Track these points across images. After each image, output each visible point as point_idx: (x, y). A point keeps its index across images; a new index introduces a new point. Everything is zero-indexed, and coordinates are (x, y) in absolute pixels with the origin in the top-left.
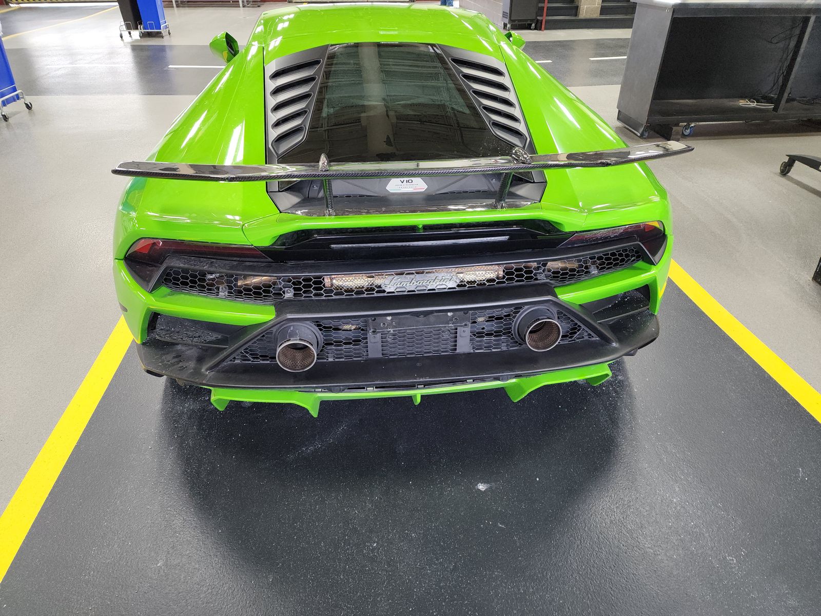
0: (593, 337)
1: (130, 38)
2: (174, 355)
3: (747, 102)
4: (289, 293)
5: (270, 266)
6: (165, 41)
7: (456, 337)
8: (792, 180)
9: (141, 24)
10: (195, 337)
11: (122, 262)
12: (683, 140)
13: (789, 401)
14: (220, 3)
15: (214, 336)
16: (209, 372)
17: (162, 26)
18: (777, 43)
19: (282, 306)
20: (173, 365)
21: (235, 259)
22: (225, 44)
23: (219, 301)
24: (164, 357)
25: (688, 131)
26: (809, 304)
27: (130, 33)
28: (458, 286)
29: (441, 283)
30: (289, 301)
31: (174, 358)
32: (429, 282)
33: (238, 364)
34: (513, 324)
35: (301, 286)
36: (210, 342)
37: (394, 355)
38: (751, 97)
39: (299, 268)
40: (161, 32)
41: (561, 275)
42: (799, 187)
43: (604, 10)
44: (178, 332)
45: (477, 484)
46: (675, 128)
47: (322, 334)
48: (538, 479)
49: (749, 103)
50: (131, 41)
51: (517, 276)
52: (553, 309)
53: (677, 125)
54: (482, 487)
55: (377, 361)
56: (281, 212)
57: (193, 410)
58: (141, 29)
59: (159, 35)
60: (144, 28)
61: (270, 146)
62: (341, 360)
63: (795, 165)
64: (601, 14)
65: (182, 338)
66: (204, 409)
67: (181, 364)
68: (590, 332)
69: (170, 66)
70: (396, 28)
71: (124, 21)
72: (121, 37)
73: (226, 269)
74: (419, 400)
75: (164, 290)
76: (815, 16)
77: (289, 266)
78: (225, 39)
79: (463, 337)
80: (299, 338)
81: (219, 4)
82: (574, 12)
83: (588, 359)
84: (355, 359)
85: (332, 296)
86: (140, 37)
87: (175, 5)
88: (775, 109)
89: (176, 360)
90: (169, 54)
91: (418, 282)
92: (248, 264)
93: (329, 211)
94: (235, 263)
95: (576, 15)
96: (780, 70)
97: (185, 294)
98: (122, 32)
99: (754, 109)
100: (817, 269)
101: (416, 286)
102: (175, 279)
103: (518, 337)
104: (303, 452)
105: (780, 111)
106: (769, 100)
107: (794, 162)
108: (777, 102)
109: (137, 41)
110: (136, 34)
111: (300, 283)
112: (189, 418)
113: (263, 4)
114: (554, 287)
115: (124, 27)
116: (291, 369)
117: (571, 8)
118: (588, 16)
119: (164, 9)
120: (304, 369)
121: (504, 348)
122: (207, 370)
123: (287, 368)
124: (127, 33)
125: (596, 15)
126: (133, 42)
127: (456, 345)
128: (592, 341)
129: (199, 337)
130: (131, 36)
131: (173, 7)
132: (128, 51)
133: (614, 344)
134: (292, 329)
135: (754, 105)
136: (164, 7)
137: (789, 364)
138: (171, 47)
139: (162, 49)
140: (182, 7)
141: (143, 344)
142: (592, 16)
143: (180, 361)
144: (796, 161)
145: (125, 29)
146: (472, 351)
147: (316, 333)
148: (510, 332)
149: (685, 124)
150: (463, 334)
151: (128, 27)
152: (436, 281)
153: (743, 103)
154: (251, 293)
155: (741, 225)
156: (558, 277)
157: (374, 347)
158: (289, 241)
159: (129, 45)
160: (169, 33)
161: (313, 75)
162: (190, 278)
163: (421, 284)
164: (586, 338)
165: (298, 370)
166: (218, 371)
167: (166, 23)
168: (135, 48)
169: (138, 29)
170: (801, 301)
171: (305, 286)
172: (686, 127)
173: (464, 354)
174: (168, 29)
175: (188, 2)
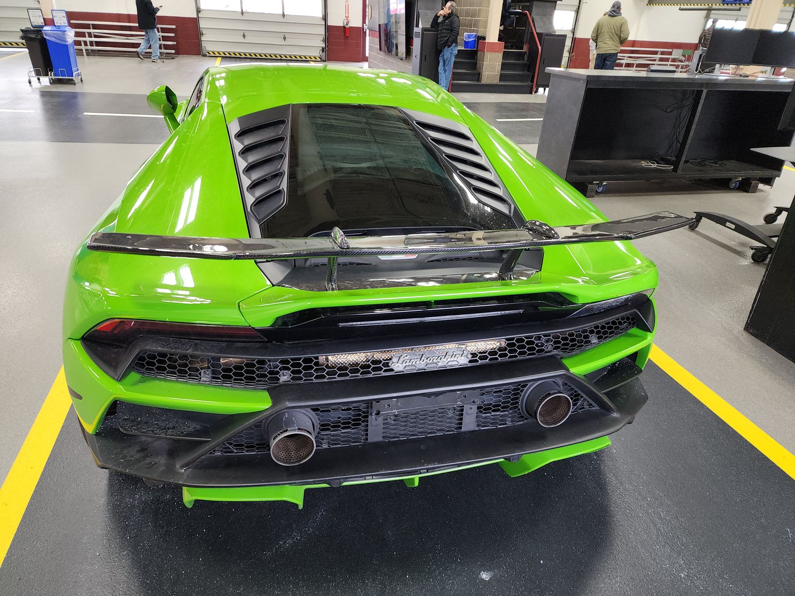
0: (593, 407)
1: (39, 84)
2: (137, 448)
3: (648, 163)
4: (286, 376)
5: (267, 348)
6: (77, 89)
7: (462, 415)
8: (699, 234)
9: (51, 70)
10: (169, 429)
11: (79, 342)
12: (597, 197)
13: (758, 456)
14: (132, 53)
15: (192, 426)
16: (185, 470)
17: (74, 74)
18: (671, 112)
19: (277, 392)
20: (138, 461)
21: (224, 339)
22: (165, 97)
23: (202, 388)
24: (125, 452)
25: (601, 189)
26: (748, 354)
27: (39, 79)
28: (470, 362)
29: (452, 360)
30: (286, 385)
31: (138, 451)
32: (440, 358)
33: (219, 457)
34: (521, 398)
35: (301, 369)
36: (188, 435)
37: (394, 437)
38: (651, 159)
39: (299, 348)
40: (73, 79)
41: (570, 347)
42: (708, 241)
43: (502, 77)
44: (146, 423)
45: (480, 572)
46: (590, 186)
47: (319, 419)
48: (542, 562)
49: (650, 164)
50: (40, 87)
51: (529, 349)
52: (559, 380)
53: (591, 183)
54: (485, 576)
55: (377, 445)
56: (273, 286)
57: (145, 502)
58: (51, 75)
59: (70, 82)
60: (55, 75)
61: (249, 210)
62: (338, 446)
63: (702, 221)
64: (501, 80)
65: (153, 431)
66: (158, 500)
67: (148, 460)
68: (591, 402)
69: (85, 114)
70: (355, 91)
71: (34, 67)
72: (30, 83)
73: (214, 352)
74: (417, 484)
75: (134, 376)
76: (706, 90)
77: (287, 347)
78: (164, 93)
79: (469, 414)
80: (297, 428)
81: (132, 55)
82: (476, 77)
83: (594, 432)
84: (353, 444)
85: (335, 378)
86: (50, 83)
87: (85, 54)
88: (675, 170)
89: (142, 454)
90: (81, 102)
91: (429, 359)
92: (239, 345)
93: (332, 285)
94: (224, 344)
95: (479, 79)
96: (674, 135)
97: (160, 379)
98: (31, 78)
99: (655, 170)
100: (748, 321)
101: (426, 364)
102: (149, 363)
103: (525, 412)
104: (280, 546)
105: (679, 172)
106: (667, 162)
107: (701, 218)
108: (676, 164)
109: (46, 87)
110: (45, 80)
111: (300, 365)
112: (142, 513)
113: (177, 57)
114: (561, 358)
115: (33, 74)
116: (285, 463)
117: (474, 75)
118: (489, 82)
119: (76, 56)
120: (300, 461)
121: (509, 424)
122: (182, 467)
123: (281, 462)
124: (36, 79)
125: (496, 81)
126: (41, 88)
127: (461, 424)
128: (592, 410)
129: (174, 428)
130: (40, 82)
131: (83, 55)
132: (37, 97)
133: (615, 415)
134: (287, 416)
135: (655, 166)
136: (77, 55)
137: (747, 416)
138: (83, 94)
139: (74, 96)
140: (93, 55)
141: (97, 434)
142: (492, 82)
143: (147, 456)
144: (703, 218)
145: (34, 75)
146: (477, 428)
147: (312, 418)
148: (517, 407)
149: (598, 182)
150: (470, 412)
151: (38, 74)
152: (447, 357)
153: (644, 164)
154: (243, 378)
155: (668, 277)
156: (567, 349)
157: (376, 430)
158: (291, 319)
159: (38, 90)
160: (82, 81)
161: (281, 134)
162: (168, 363)
163: (431, 361)
164: (587, 407)
165: (292, 463)
166: (196, 467)
167: (78, 70)
168: (44, 94)
169: (48, 76)
170: (740, 352)
171: (305, 368)
172: (599, 185)
173: (469, 432)
174: (80, 77)
175: (99, 51)
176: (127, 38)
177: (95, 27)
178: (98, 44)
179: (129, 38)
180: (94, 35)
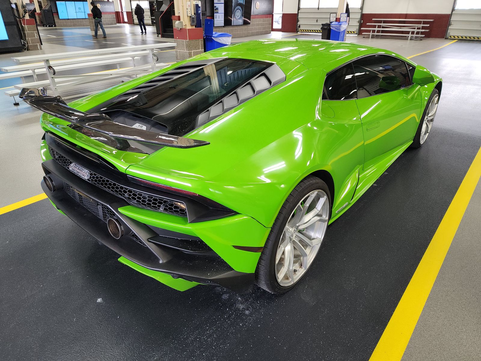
7: (98, 209)
54: (99, 300)
79: (100, 211)
101: (77, 172)
133: (161, 261)
157: (77, 196)
175: (382, 35)
176: (400, 28)
177: (385, 22)
178: (383, 32)
179: (402, 28)
180: (382, 27)
